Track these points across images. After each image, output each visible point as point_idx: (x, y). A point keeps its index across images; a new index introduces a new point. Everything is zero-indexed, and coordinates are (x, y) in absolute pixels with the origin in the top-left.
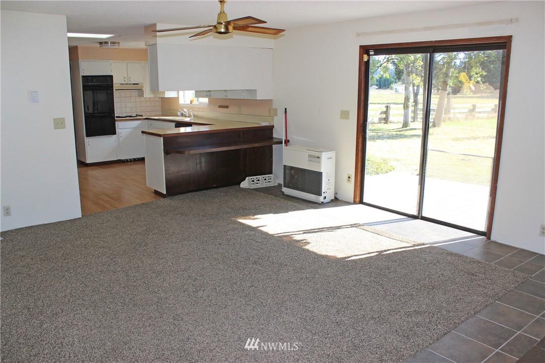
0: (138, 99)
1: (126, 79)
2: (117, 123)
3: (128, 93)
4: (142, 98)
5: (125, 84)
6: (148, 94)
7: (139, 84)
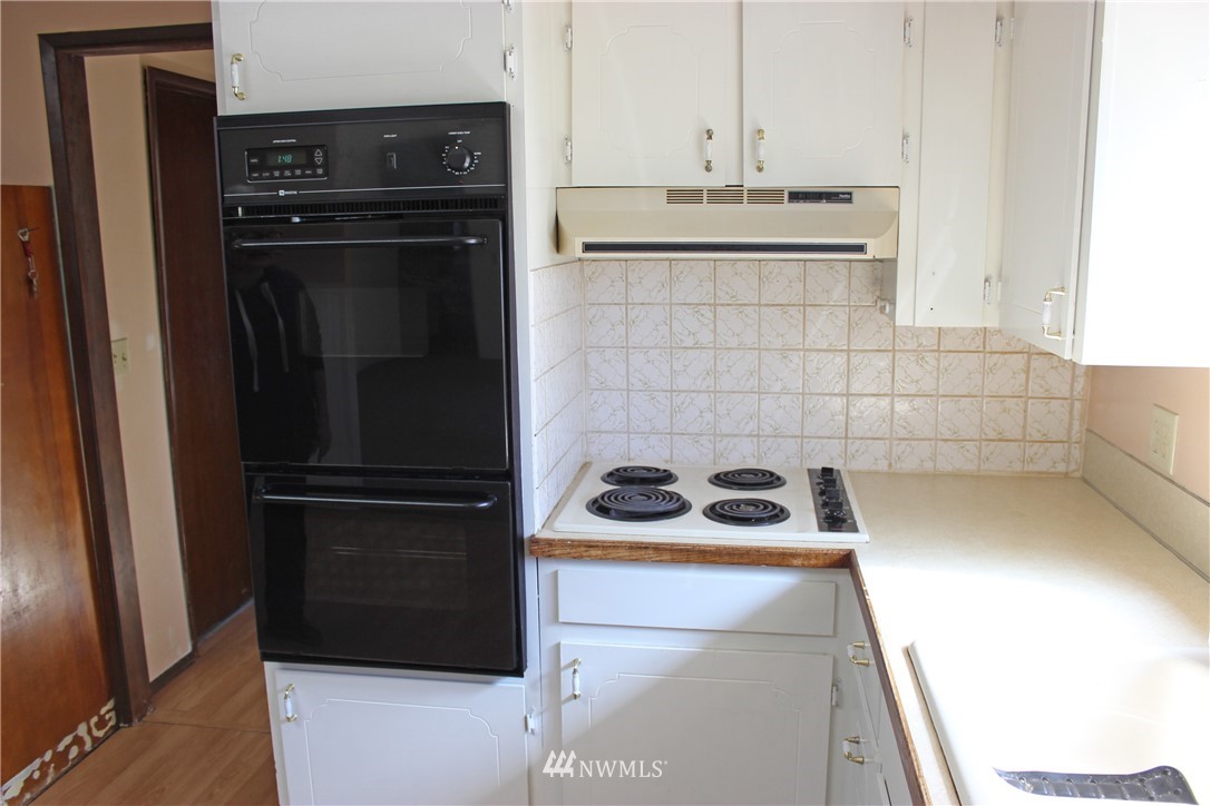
7: (849, 201)
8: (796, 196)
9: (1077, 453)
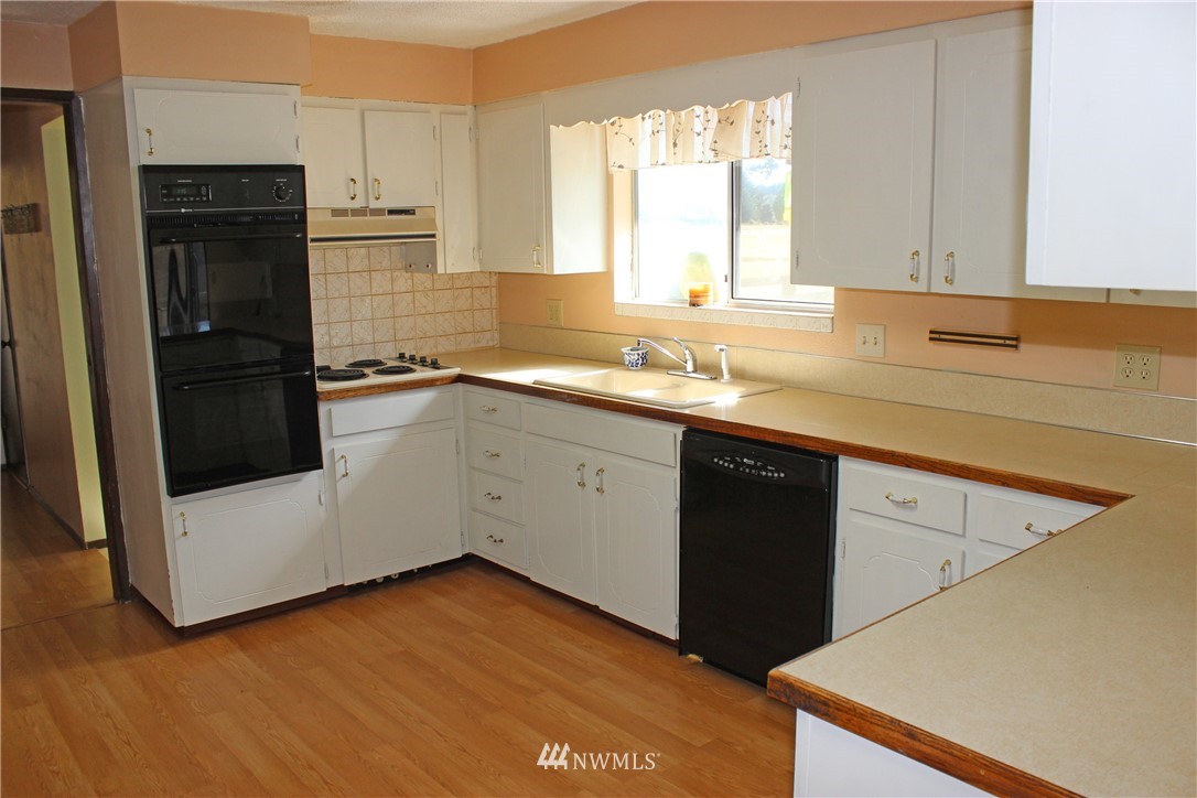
0: (403, 281)
1: (359, 189)
2: (323, 409)
3: (358, 253)
4: (421, 278)
5: (356, 212)
6: (456, 256)
7: (414, 214)
8: (391, 212)
9: (497, 336)
